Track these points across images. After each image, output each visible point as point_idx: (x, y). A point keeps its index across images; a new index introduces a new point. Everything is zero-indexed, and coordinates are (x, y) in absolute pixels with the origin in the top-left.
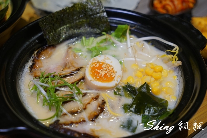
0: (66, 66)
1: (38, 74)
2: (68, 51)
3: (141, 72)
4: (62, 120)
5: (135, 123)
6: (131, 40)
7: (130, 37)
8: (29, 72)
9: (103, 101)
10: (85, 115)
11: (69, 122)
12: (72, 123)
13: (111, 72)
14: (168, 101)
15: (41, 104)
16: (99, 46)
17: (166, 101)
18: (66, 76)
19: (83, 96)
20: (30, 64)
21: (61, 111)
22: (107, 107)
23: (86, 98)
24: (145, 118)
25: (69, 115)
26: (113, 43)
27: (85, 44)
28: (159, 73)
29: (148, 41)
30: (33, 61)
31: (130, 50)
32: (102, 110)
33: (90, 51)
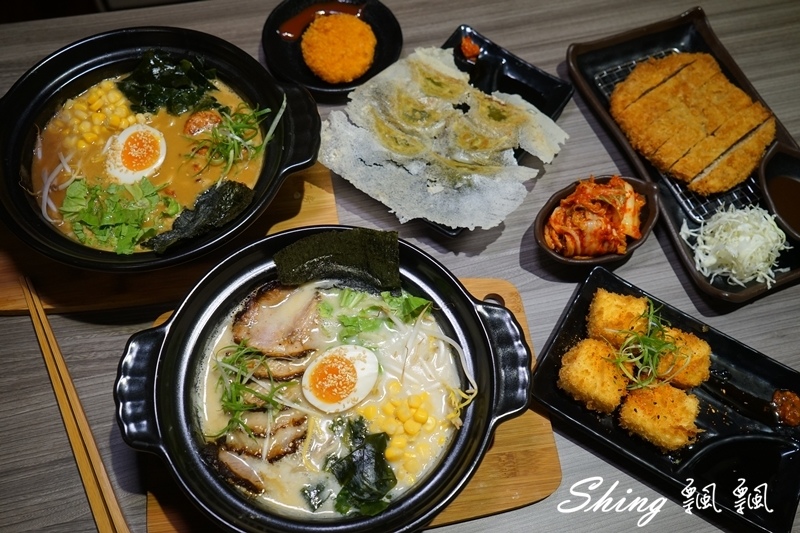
0: (290, 336)
1: (243, 335)
2: (310, 304)
3: (394, 406)
4: (231, 439)
6: (429, 325)
7: (425, 319)
8: (232, 324)
9: (305, 432)
10: (267, 446)
11: (240, 448)
12: (241, 451)
13: (344, 387)
14: (398, 482)
15: (218, 397)
16: (362, 317)
17: (395, 479)
19: (280, 411)
20: (239, 308)
22: (302, 448)
23: (284, 415)
24: (344, 495)
27: (343, 303)
30: (246, 305)
32: (294, 449)
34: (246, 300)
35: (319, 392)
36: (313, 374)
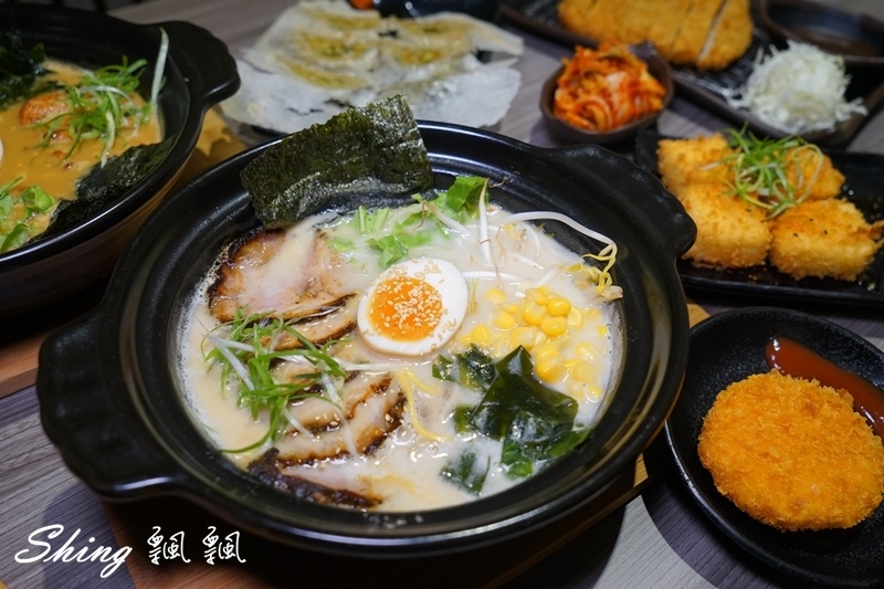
0: (307, 290)
1: (230, 311)
2: (315, 245)
3: (512, 313)
4: (285, 449)
5: (481, 463)
6: (491, 218)
8: (207, 304)
9: (400, 394)
10: (349, 436)
11: (306, 456)
12: (311, 459)
13: (429, 311)
14: (579, 402)
15: (232, 401)
16: (400, 234)
17: (573, 401)
18: (303, 321)
19: (346, 381)
20: (210, 281)
21: (286, 422)
22: (410, 415)
23: (354, 385)
24: (512, 449)
25: (307, 433)
26: (441, 224)
27: (363, 229)
28: (561, 320)
29: (536, 222)
30: (219, 272)
31: (486, 247)
32: (396, 423)
33: (376, 248)
34: (214, 268)
35: (394, 331)
36: (372, 311)
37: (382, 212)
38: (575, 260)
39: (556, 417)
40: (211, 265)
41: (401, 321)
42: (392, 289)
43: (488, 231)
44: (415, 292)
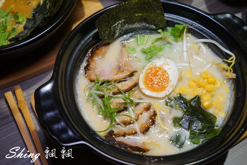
0: (119, 69)
1: (93, 77)
2: (122, 50)
3: (195, 82)
4: (116, 131)
5: (183, 138)
8: (84, 73)
9: (154, 112)
10: (137, 126)
11: (123, 133)
12: (124, 135)
13: (164, 81)
14: (217, 117)
15: (96, 112)
16: (153, 47)
17: (215, 117)
18: (120, 82)
19: (135, 106)
20: (84, 64)
21: (115, 121)
22: (158, 120)
23: (138, 107)
24: (193, 134)
25: (123, 125)
27: (139, 43)
28: (212, 86)
29: (205, 43)
30: (88, 61)
31: (185, 54)
32: (153, 122)
33: (144, 52)
34: (86, 58)
35: (152, 88)
36: (144, 80)
37: (147, 37)
38: (219, 60)
39: (209, 123)
40: (85, 57)
41: (155, 84)
42: (151, 72)
43: (187, 46)
44: (160, 73)
